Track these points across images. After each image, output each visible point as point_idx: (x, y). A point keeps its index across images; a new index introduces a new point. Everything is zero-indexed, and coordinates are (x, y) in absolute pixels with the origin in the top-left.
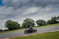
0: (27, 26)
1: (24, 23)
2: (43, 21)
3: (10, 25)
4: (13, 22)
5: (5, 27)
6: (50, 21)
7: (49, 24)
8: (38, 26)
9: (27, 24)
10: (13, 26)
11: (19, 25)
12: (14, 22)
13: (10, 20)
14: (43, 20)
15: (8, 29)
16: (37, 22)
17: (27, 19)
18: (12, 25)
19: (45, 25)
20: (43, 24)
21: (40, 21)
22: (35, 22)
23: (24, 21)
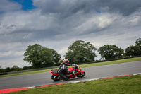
0: (78, 58)
1: (70, 52)
2: (114, 48)
3: (37, 56)
4: (44, 49)
6: (132, 48)
7: (129, 55)
8: (104, 59)
9: (78, 56)
10: (44, 60)
11: (59, 55)
12: (47, 49)
13: (36, 45)
14: (114, 46)
16: (102, 50)
17: (77, 43)
18: (41, 57)
19: (120, 57)
21: (108, 47)
22: (95, 49)
23: (70, 48)
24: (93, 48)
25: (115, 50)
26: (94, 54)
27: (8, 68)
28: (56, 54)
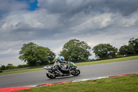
0: (73, 57)
1: (64, 51)
2: (109, 47)
3: (32, 54)
4: (39, 48)
5: (20, 58)
6: (126, 47)
7: (123, 54)
10: (38, 58)
11: (54, 54)
12: (41, 48)
13: (31, 44)
14: (109, 45)
15: (26, 63)
16: (96, 48)
17: (72, 41)
18: (36, 55)
19: (114, 56)
20: (110, 54)
21: (103, 46)
22: (90, 48)
23: (65, 47)
24: (87, 47)
25: (109, 50)
26: (88, 52)
27: (3, 67)
28: (51, 52)
